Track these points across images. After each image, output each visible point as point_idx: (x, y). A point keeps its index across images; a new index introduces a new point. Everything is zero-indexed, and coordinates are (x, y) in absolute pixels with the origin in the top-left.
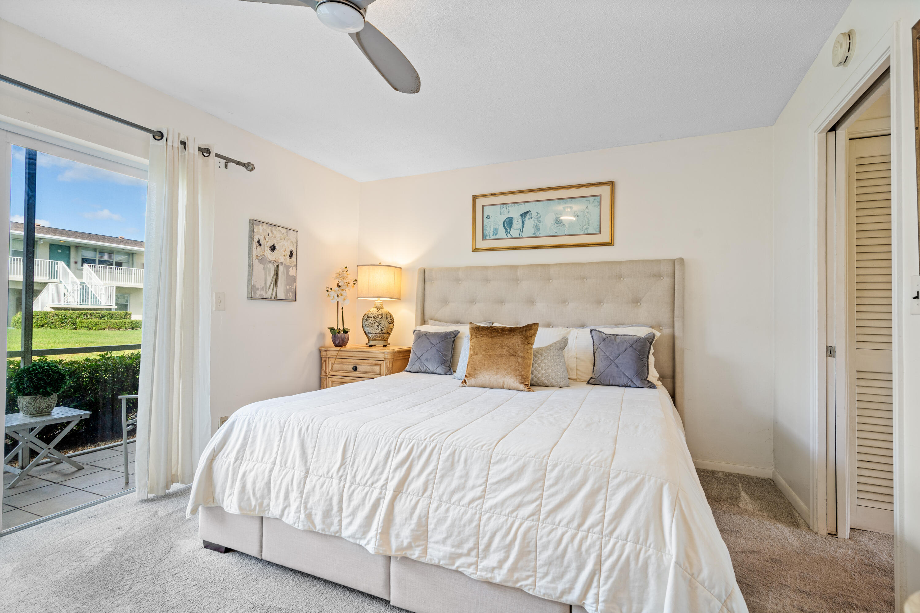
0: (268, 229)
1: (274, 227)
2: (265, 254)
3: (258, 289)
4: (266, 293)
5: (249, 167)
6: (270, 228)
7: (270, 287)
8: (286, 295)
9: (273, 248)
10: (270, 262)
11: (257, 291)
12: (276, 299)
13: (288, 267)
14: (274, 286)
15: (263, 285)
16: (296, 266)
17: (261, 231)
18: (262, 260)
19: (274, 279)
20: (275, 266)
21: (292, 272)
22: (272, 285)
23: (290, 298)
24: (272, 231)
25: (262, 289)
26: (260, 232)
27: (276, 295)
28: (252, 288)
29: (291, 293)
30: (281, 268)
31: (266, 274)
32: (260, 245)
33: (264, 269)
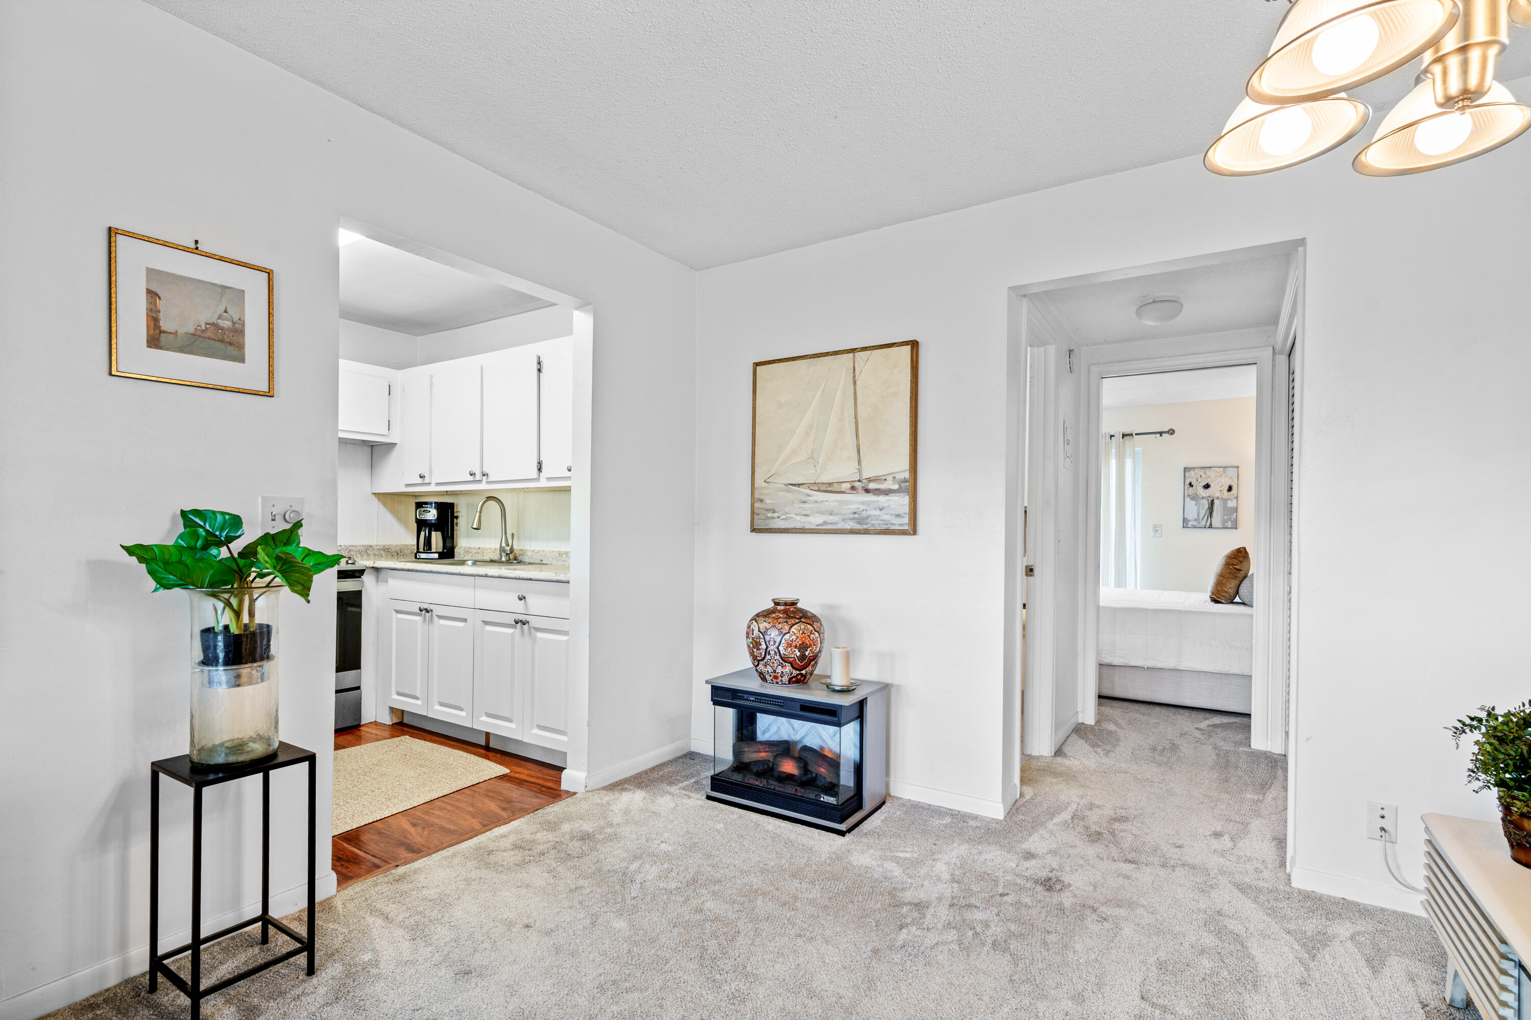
0: (1201, 472)
1: (1207, 470)
2: (1198, 492)
3: (1190, 521)
4: (1200, 523)
5: (1171, 432)
6: (1203, 470)
7: (1203, 518)
8: (1224, 524)
9: (1207, 486)
10: (1203, 498)
11: (1189, 523)
12: (1211, 527)
13: (1225, 501)
14: (1208, 517)
15: (1196, 517)
16: (1237, 498)
17: (1193, 475)
18: (1194, 498)
19: (1208, 512)
20: (1210, 501)
21: (1231, 504)
22: (1206, 517)
23: (1229, 526)
24: (1205, 473)
25: (1195, 520)
26: (1192, 477)
27: (1211, 524)
28: (1185, 521)
29: (1230, 523)
30: (1216, 502)
31: (1198, 508)
32: (1192, 486)
33: (1196, 504)
